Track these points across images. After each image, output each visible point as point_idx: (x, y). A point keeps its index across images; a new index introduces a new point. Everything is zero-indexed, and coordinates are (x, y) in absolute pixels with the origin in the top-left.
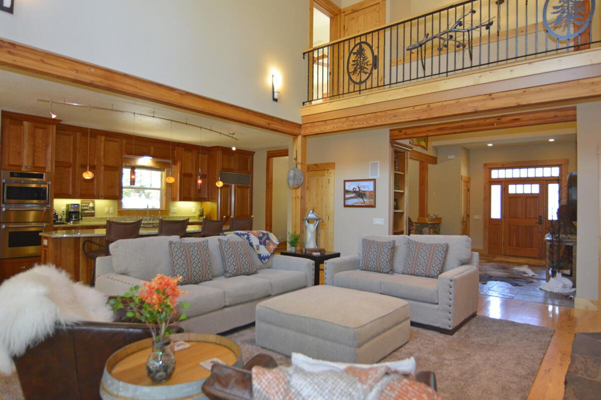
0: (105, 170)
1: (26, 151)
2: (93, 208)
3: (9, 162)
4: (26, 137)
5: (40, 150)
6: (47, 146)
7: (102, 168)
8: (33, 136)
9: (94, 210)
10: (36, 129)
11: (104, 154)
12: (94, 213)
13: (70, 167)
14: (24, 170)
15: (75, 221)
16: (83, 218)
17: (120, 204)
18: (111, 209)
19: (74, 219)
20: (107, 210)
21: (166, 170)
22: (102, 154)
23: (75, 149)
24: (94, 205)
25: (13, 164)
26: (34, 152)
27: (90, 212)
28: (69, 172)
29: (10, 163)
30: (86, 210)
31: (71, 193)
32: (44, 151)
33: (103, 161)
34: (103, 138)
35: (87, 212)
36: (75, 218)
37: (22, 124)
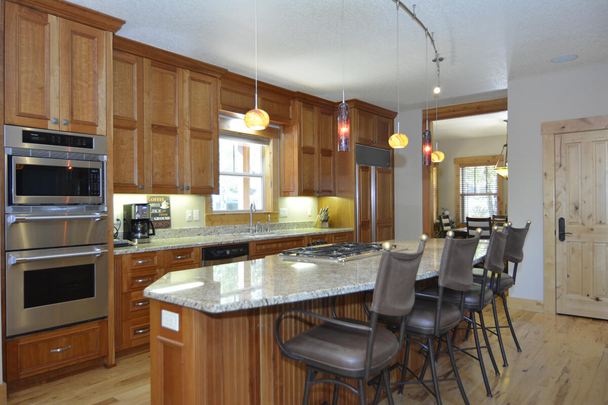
0: (192, 137)
1: (56, 83)
2: (168, 212)
3: (19, 109)
4: (55, 51)
5: (84, 84)
6: (96, 75)
7: (188, 133)
8: (69, 50)
9: (169, 215)
10: (74, 37)
11: (190, 106)
12: (169, 221)
13: (133, 129)
14: (52, 127)
15: (142, 238)
16: (157, 231)
17: (209, 204)
18: (196, 212)
19: (139, 235)
20: (189, 215)
21: (271, 142)
22: (186, 105)
23: (141, 90)
24: (169, 205)
25: (28, 112)
26: (72, 87)
27: (163, 218)
28: (132, 139)
29: (23, 111)
30: (157, 215)
31: (136, 182)
32: (91, 89)
33: (188, 118)
34: (187, 74)
35: (158, 219)
36: (143, 232)
37: (45, 23)
